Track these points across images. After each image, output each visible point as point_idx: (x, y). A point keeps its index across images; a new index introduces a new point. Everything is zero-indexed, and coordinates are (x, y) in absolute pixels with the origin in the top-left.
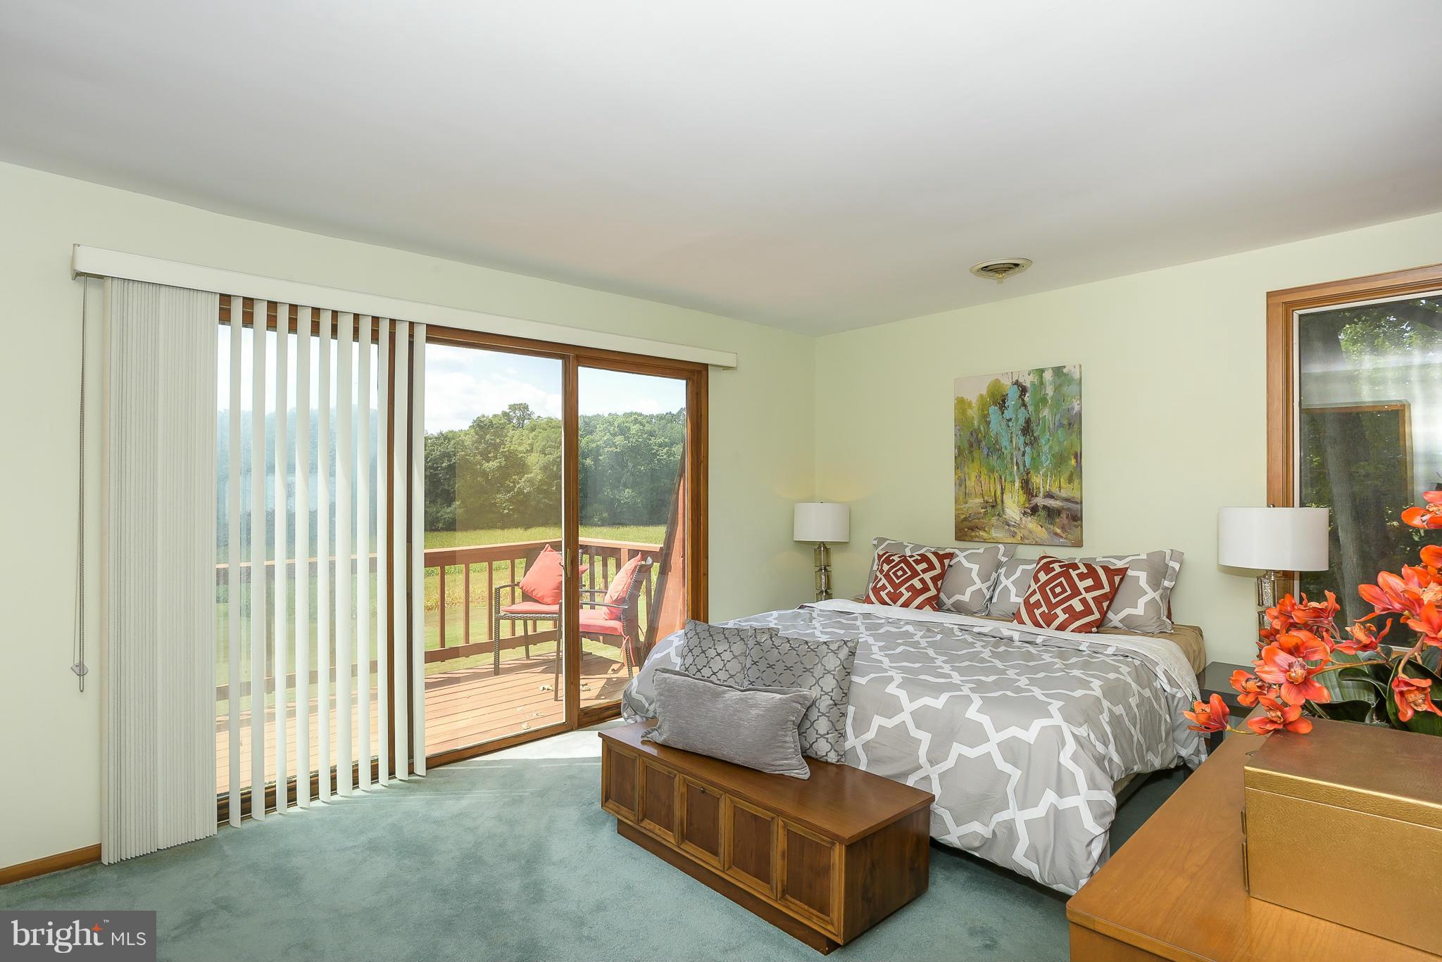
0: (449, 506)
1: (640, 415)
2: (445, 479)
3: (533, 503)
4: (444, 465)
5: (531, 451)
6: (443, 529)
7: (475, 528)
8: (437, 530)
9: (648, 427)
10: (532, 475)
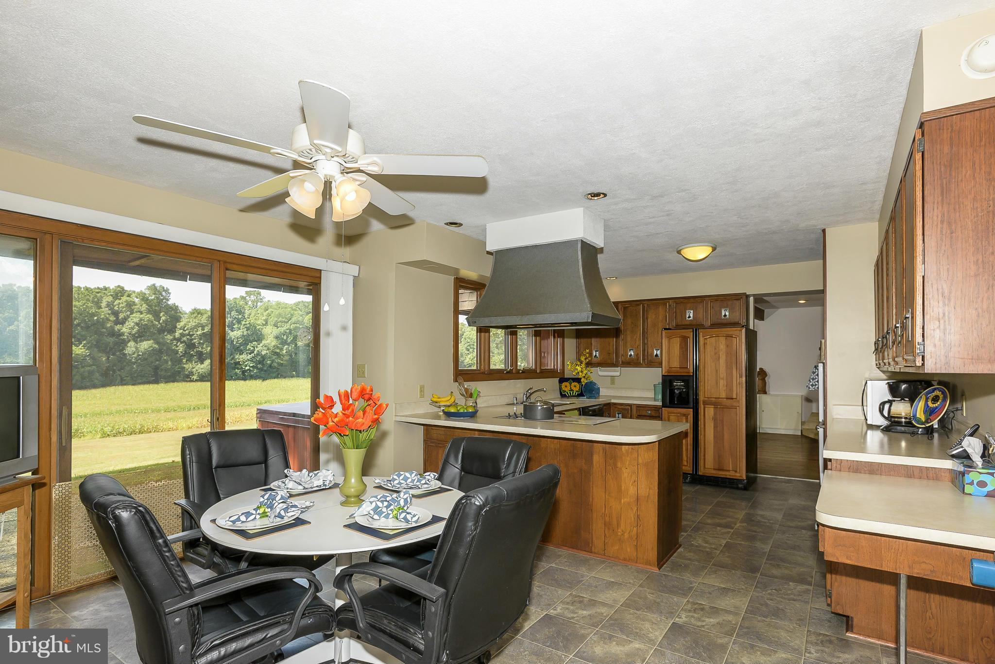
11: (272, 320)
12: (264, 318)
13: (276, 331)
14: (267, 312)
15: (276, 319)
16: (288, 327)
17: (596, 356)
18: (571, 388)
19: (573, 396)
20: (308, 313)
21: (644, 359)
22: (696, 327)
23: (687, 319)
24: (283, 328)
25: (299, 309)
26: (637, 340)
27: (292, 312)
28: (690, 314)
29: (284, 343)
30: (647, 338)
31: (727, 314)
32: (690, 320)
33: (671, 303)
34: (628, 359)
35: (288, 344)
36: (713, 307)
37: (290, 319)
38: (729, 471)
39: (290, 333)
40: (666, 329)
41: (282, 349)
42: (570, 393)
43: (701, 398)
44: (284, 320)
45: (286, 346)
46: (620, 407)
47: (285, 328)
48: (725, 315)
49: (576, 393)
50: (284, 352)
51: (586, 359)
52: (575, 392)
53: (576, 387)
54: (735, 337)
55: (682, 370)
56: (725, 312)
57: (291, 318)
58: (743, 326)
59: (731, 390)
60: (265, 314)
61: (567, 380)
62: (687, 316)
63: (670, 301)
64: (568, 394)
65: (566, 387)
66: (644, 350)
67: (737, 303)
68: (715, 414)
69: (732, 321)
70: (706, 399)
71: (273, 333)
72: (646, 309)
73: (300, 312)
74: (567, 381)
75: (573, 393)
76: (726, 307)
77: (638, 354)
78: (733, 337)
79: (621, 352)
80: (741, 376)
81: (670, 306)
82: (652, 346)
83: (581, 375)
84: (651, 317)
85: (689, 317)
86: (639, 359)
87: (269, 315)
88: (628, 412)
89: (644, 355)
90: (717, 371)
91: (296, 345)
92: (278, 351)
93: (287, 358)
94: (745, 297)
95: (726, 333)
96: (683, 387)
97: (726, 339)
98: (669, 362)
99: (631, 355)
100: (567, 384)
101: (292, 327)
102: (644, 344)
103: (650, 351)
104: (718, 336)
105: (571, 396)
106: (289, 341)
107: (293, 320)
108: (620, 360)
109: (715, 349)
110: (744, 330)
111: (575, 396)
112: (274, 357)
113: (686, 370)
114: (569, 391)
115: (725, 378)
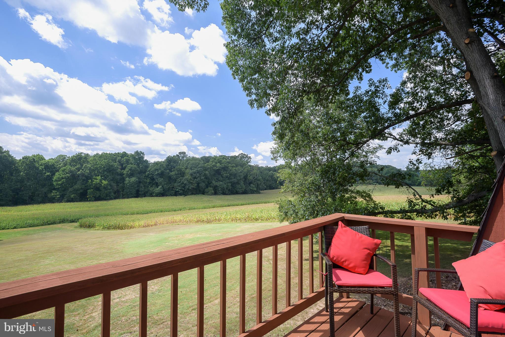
0: (158, 188)
1: (225, 156)
2: (156, 178)
3: (187, 187)
4: (156, 173)
5: (187, 168)
6: (155, 196)
7: (167, 196)
8: (153, 196)
9: (228, 160)
10: (187, 177)
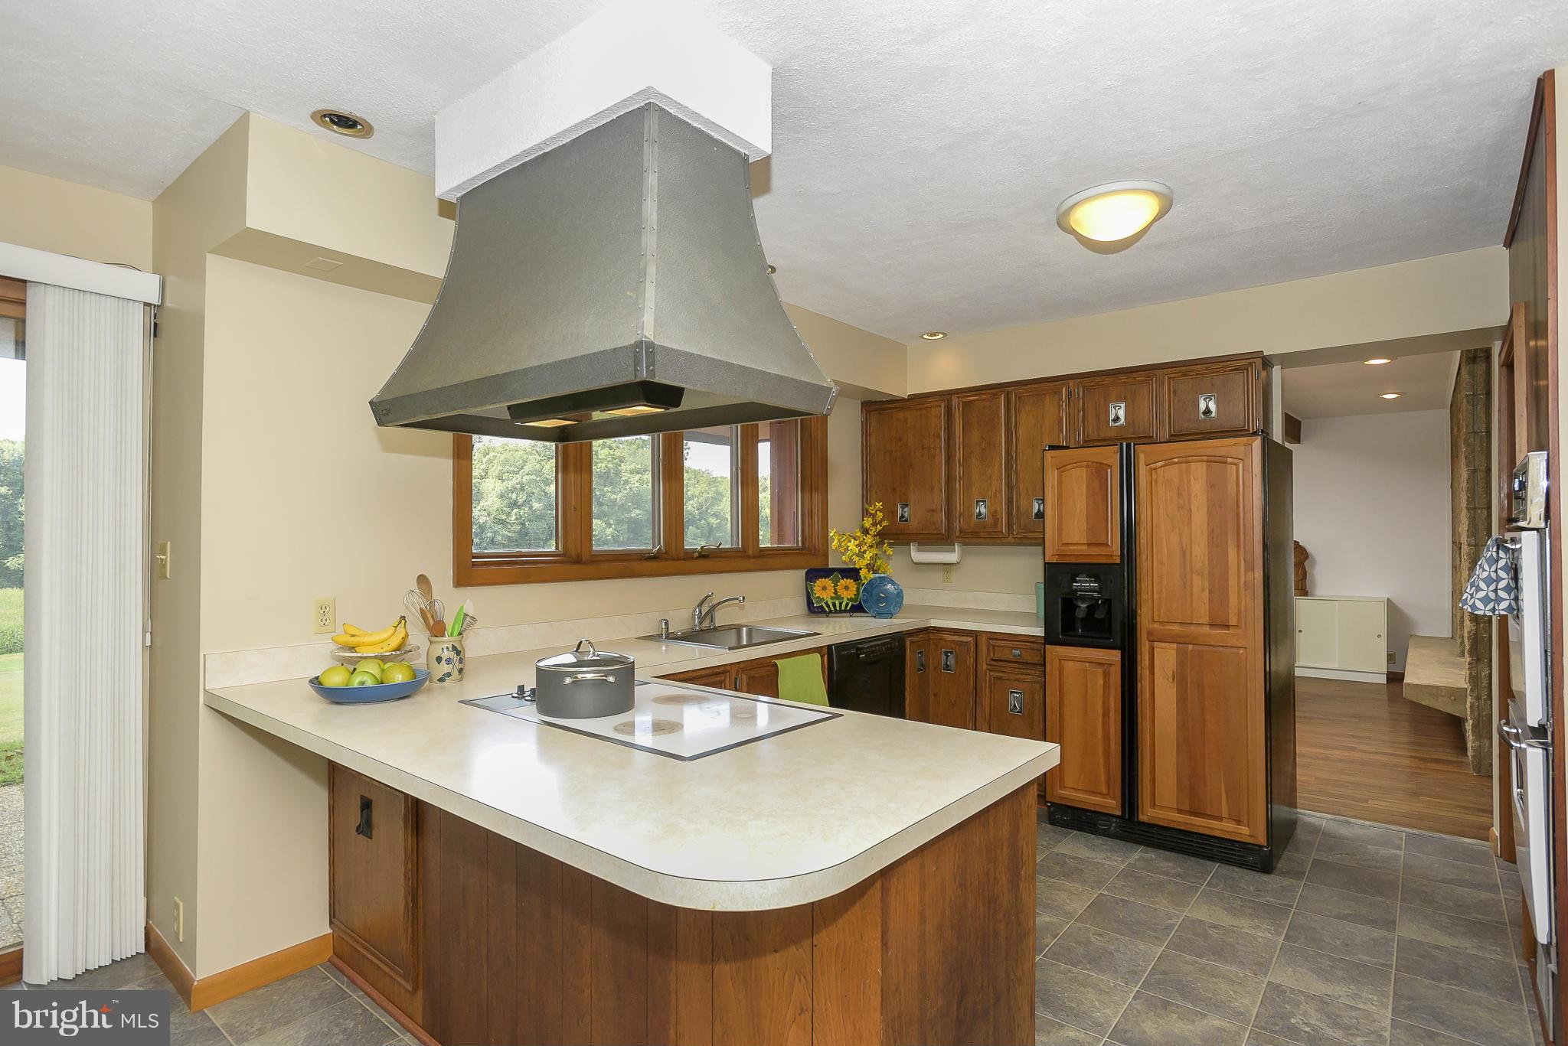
11: (494, 470)
12: (483, 467)
13: (500, 487)
14: (488, 457)
15: (501, 468)
16: (519, 479)
17: (902, 516)
18: (836, 592)
19: (841, 611)
20: (549, 459)
21: (1010, 524)
22: (1129, 442)
23: (1111, 424)
24: (510, 482)
25: (537, 452)
26: (994, 477)
27: (525, 456)
28: (1119, 412)
29: (514, 504)
30: (1016, 472)
31: (1212, 406)
32: (1117, 427)
33: (1071, 387)
34: (972, 524)
35: (519, 507)
36: (1175, 392)
37: (522, 468)
38: (1220, 819)
39: (522, 489)
40: (1052, 448)
41: (509, 514)
42: (834, 605)
43: (1145, 621)
44: (512, 469)
45: (517, 510)
46: (950, 638)
47: (514, 481)
48: (1207, 412)
49: (847, 604)
50: (514, 517)
51: (875, 524)
52: (845, 601)
53: (848, 590)
54: (1231, 464)
55: (1096, 551)
56: (1208, 404)
57: (524, 465)
58: (1255, 433)
59: (1224, 600)
60: (485, 460)
61: (826, 573)
62: (1112, 417)
63: (1071, 382)
64: (828, 606)
65: (823, 590)
66: (1010, 501)
67: (1239, 378)
68: (1181, 664)
69: (1227, 425)
70: (1156, 626)
71: (496, 489)
72: (1013, 405)
73: (537, 457)
74: (827, 577)
75: (841, 604)
76: (1209, 392)
77: (996, 511)
78: (1226, 463)
79: (959, 507)
80: (1251, 567)
81: (1070, 394)
82: (1027, 492)
83: (860, 563)
84: (1026, 421)
85: (1117, 419)
86: (1000, 522)
87: (490, 462)
88: (968, 651)
89: (1009, 514)
90: (1184, 553)
91: (531, 508)
92: (504, 517)
93: (517, 528)
94: (1259, 362)
95: (1210, 452)
96: (1096, 595)
97: (1208, 467)
98: (1060, 529)
99: (980, 514)
100: (827, 582)
101: (524, 480)
102: (1010, 487)
103: (1023, 504)
104: (1187, 462)
105: (836, 612)
106: (520, 501)
107: (527, 469)
108: (956, 525)
109: (1179, 494)
110: (1257, 443)
111: (845, 611)
112: (497, 527)
113: (1103, 551)
114: (832, 598)
115: (1206, 572)
